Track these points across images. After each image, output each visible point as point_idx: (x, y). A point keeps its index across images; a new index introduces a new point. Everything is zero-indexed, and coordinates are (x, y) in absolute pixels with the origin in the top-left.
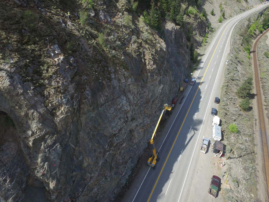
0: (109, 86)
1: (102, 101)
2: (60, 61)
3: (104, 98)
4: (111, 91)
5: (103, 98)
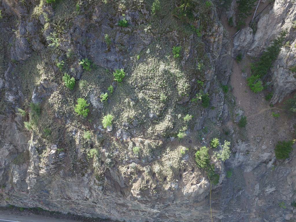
2: (51, 153)
4: (79, 180)
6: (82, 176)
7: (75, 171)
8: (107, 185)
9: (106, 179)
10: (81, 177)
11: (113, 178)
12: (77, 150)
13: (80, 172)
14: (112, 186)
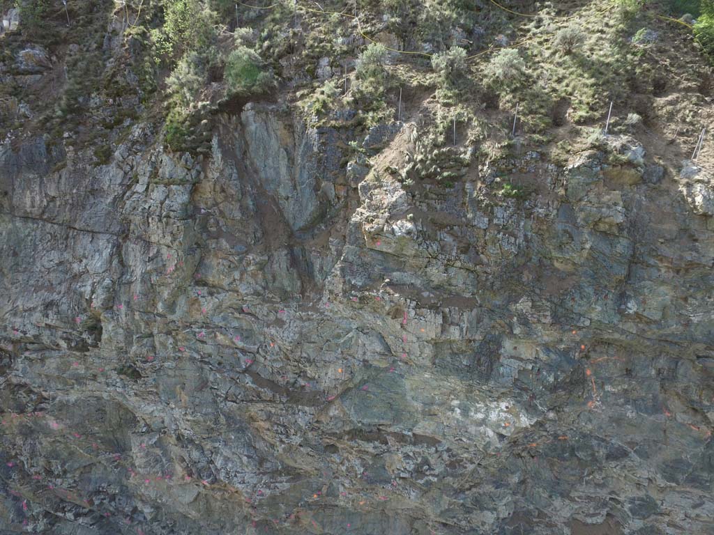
0: (79, 174)
1: (28, 201)
3: (42, 201)
4: (75, 191)
5: (38, 198)
6: (97, 164)
7: (66, 135)
8: (216, 204)
9: (217, 155)
10: (88, 167)
11: (256, 172)
12: (110, 39)
13: (94, 144)
14: (243, 209)
